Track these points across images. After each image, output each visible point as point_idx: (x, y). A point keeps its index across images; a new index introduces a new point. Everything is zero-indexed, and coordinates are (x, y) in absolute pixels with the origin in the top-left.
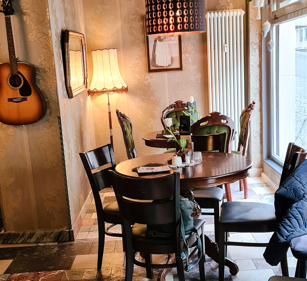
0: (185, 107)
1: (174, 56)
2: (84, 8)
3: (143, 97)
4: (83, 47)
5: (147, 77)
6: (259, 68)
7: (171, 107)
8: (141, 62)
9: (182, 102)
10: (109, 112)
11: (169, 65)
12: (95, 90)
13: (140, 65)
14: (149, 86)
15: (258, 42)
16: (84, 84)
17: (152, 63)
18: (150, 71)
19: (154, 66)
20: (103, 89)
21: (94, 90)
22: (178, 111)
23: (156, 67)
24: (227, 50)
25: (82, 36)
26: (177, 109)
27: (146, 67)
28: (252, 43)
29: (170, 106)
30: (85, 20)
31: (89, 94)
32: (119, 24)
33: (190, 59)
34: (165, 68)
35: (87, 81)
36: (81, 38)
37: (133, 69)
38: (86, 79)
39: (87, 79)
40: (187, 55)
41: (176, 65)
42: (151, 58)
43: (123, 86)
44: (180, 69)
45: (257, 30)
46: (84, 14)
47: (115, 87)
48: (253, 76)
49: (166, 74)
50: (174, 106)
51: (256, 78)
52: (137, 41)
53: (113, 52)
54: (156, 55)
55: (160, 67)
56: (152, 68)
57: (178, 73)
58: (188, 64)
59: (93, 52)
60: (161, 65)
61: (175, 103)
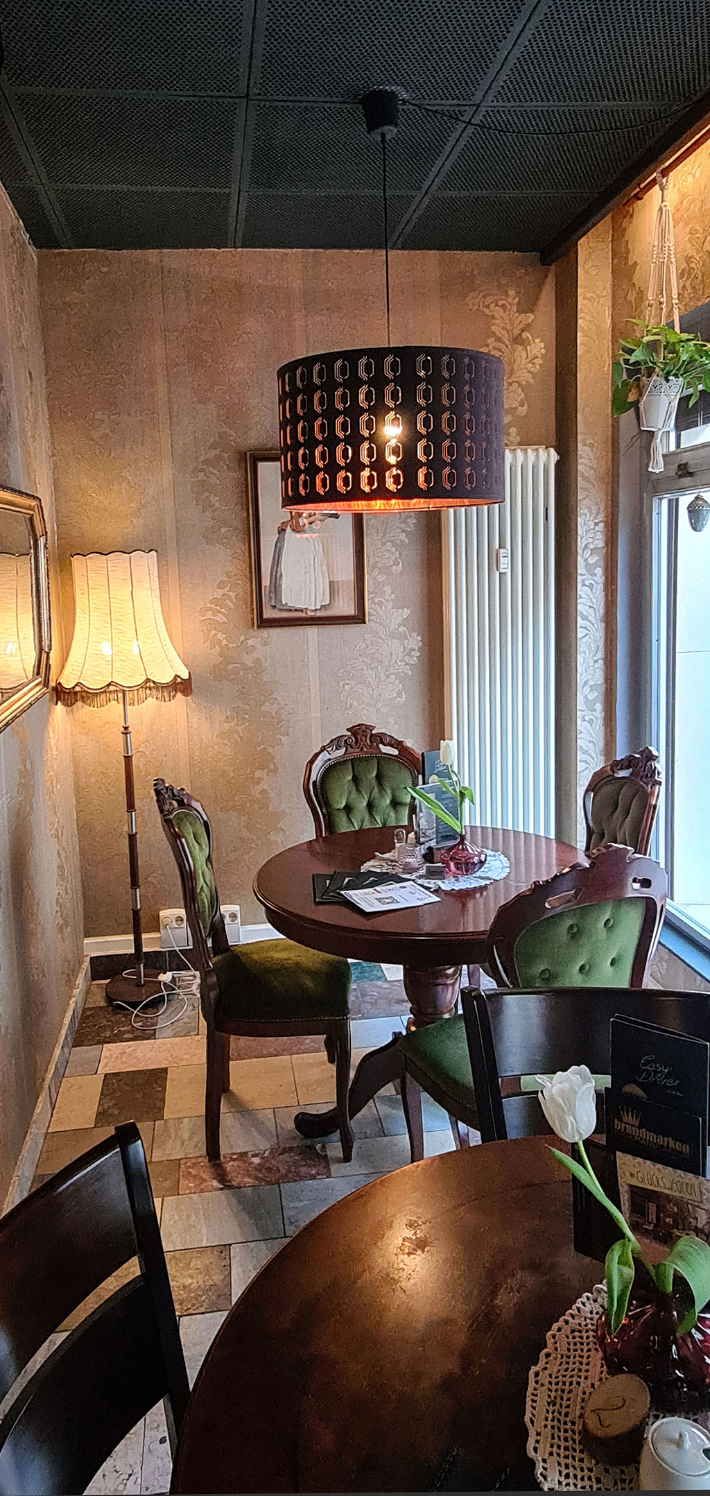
0: (381, 746)
1: (337, 577)
2: (51, 417)
3: (240, 704)
4: (36, 541)
5: (250, 642)
6: (603, 625)
7: (336, 743)
8: (232, 595)
9: (370, 728)
10: (125, 757)
11: (322, 606)
12: (77, 689)
13: (230, 603)
14: (258, 669)
15: (603, 545)
16: (38, 673)
17: (270, 598)
18: (264, 623)
19: (274, 607)
20: (109, 685)
21: (74, 687)
22: (360, 759)
23: (281, 610)
24: (505, 564)
25: (34, 503)
26: (354, 753)
27: (249, 610)
28: (586, 547)
29: (332, 741)
30: (55, 458)
31: (58, 699)
32: (166, 474)
33: (388, 589)
34: (310, 614)
35: (51, 662)
36: (32, 512)
37: (209, 615)
38: (44, 656)
39: (48, 654)
40: (381, 578)
41: (346, 607)
42: (266, 582)
43: (177, 676)
44: (359, 618)
45: (599, 508)
46: (53, 438)
47: (148, 680)
48: (585, 648)
49: (312, 632)
50: (346, 741)
51: (595, 655)
52: (223, 530)
53: (146, 563)
54: (281, 575)
55: (296, 610)
56: (268, 613)
57: (352, 630)
58: (380, 604)
59: (77, 561)
60: (298, 606)
61: (349, 734)
